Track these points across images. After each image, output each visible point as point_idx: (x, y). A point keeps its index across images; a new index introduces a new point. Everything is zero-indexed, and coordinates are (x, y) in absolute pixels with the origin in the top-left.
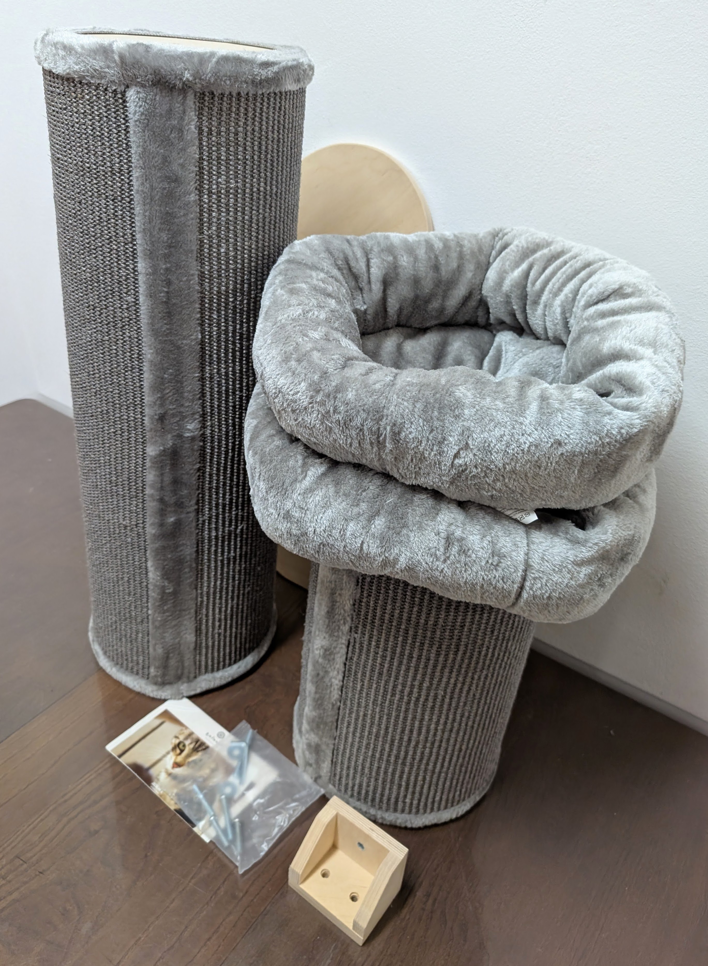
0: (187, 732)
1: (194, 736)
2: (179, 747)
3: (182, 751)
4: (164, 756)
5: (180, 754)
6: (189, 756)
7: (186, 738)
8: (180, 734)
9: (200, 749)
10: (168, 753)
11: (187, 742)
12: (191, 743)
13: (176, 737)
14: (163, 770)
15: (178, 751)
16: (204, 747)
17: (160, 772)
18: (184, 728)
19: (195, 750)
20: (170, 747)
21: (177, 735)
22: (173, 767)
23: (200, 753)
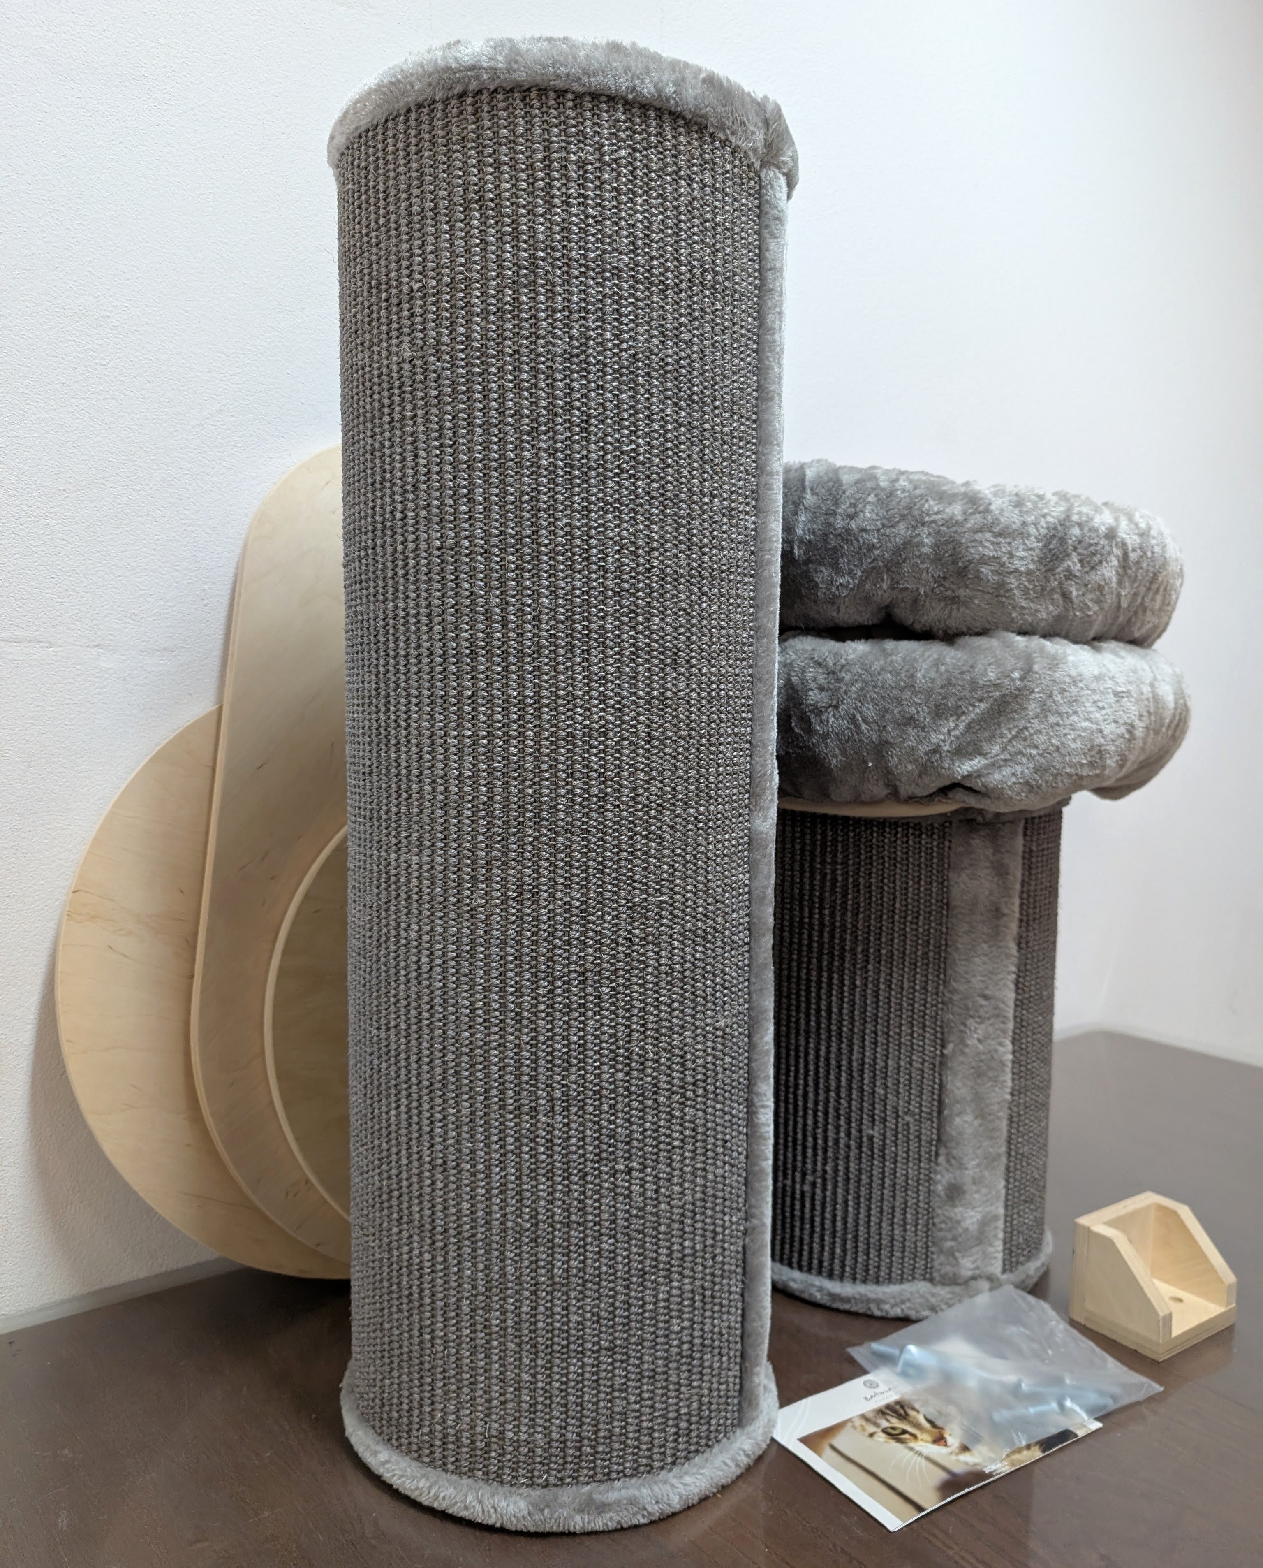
0: (858, 1422)
1: (871, 1416)
2: (895, 1435)
3: (904, 1432)
4: (920, 1454)
5: (915, 1437)
6: (918, 1426)
7: (876, 1425)
8: (863, 1429)
9: (902, 1412)
10: (911, 1449)
11: (885, 1424)
12: (888, 1420)
13: (871, 1435)
14: (954, 1457)
15: (906, 1436)
16: (898, 1407)
17: (958, 1460)
18: (850, 1424)
19: (904, 1417)
20: (893, 1444)
21: (867, 1434)
22: (946, 1445)
23: (912, 1413)
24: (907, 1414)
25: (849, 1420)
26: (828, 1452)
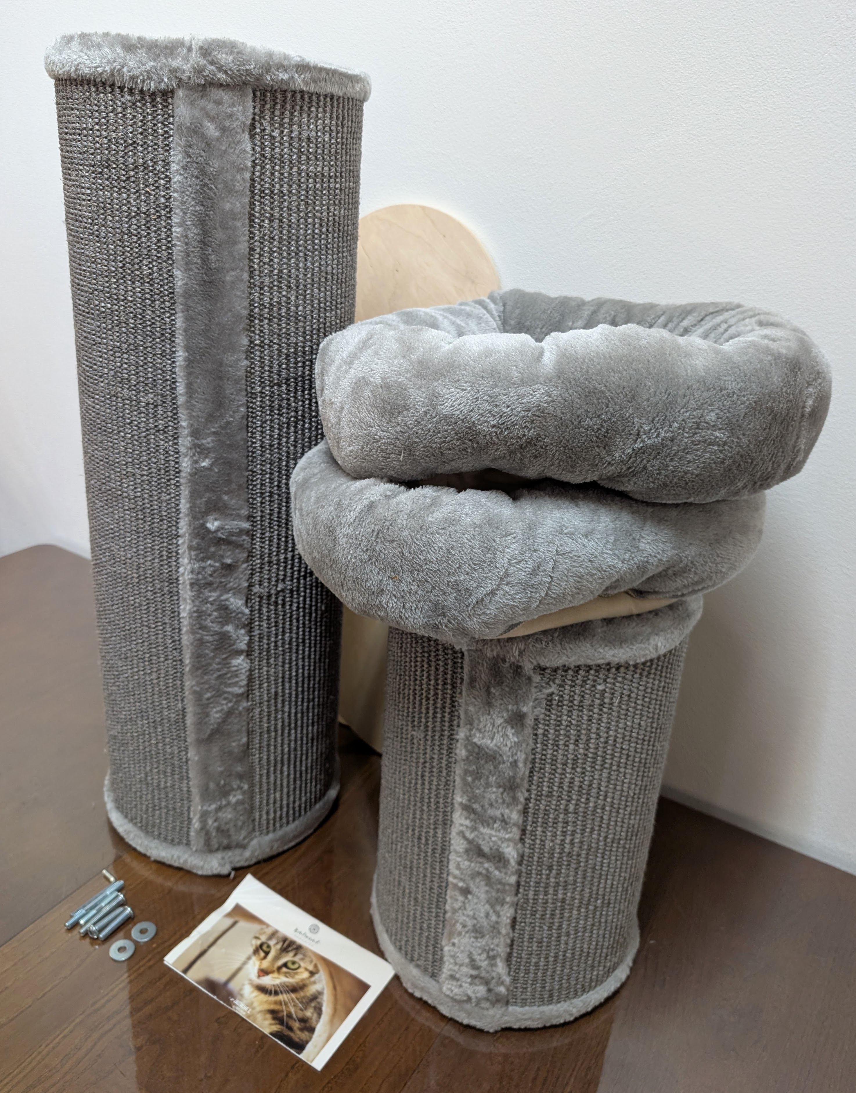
0: (269, 931)
4: (245, 963)
5: (265, 958)
8: (261, 934)
13: (257, 938)
18: (264, 927)
19: (285, 950)
21: (257, 935)
22: (259, 976)
23: (291, 954)
24: (288, 952)
25: (268, 926)
26: (229, 921)
